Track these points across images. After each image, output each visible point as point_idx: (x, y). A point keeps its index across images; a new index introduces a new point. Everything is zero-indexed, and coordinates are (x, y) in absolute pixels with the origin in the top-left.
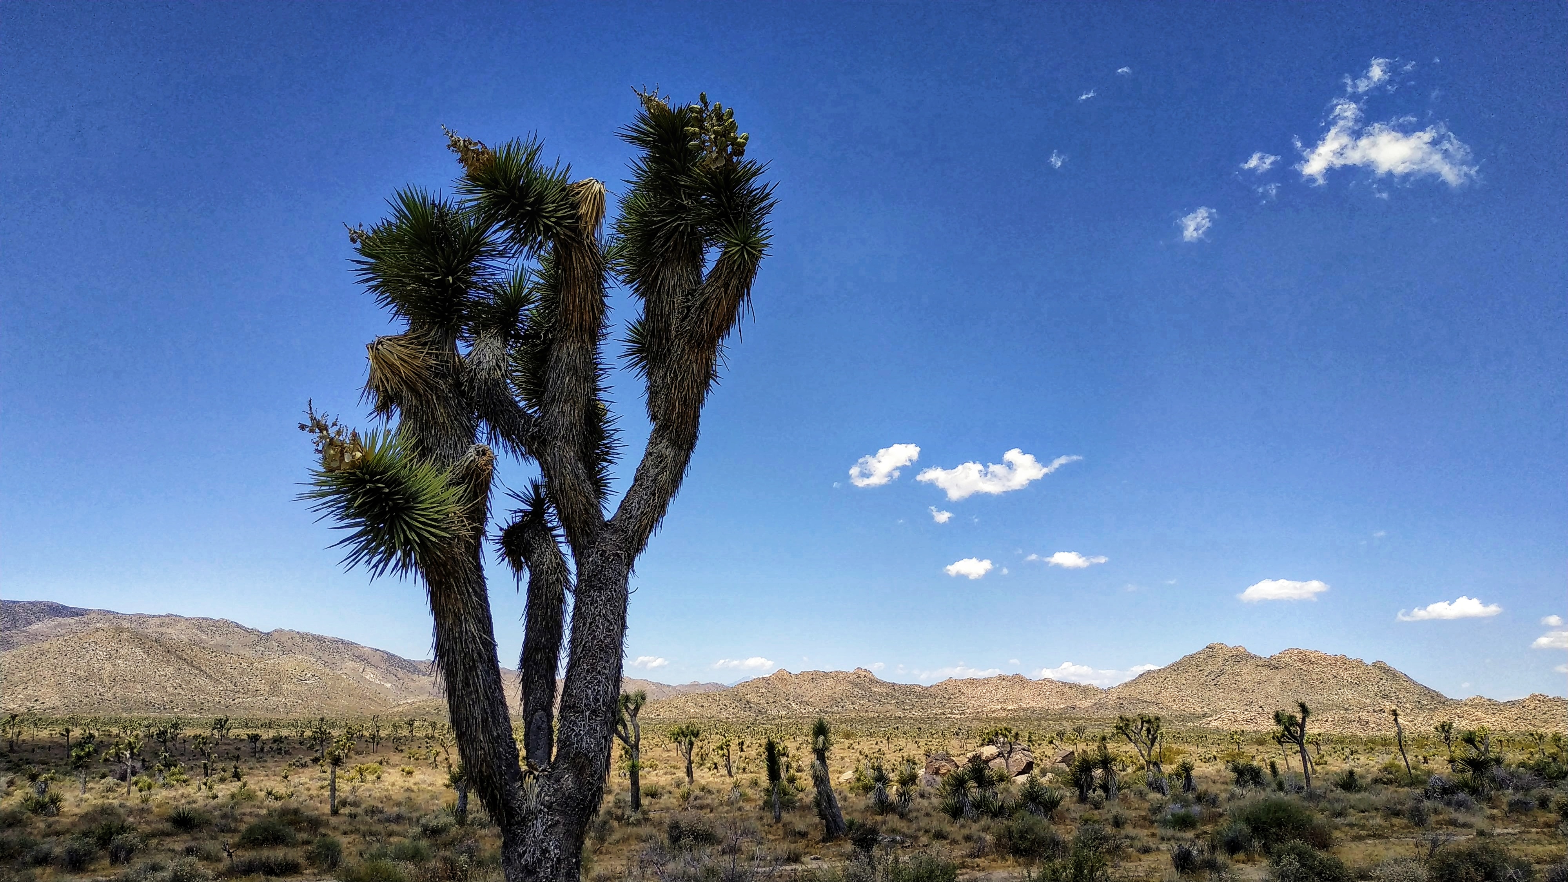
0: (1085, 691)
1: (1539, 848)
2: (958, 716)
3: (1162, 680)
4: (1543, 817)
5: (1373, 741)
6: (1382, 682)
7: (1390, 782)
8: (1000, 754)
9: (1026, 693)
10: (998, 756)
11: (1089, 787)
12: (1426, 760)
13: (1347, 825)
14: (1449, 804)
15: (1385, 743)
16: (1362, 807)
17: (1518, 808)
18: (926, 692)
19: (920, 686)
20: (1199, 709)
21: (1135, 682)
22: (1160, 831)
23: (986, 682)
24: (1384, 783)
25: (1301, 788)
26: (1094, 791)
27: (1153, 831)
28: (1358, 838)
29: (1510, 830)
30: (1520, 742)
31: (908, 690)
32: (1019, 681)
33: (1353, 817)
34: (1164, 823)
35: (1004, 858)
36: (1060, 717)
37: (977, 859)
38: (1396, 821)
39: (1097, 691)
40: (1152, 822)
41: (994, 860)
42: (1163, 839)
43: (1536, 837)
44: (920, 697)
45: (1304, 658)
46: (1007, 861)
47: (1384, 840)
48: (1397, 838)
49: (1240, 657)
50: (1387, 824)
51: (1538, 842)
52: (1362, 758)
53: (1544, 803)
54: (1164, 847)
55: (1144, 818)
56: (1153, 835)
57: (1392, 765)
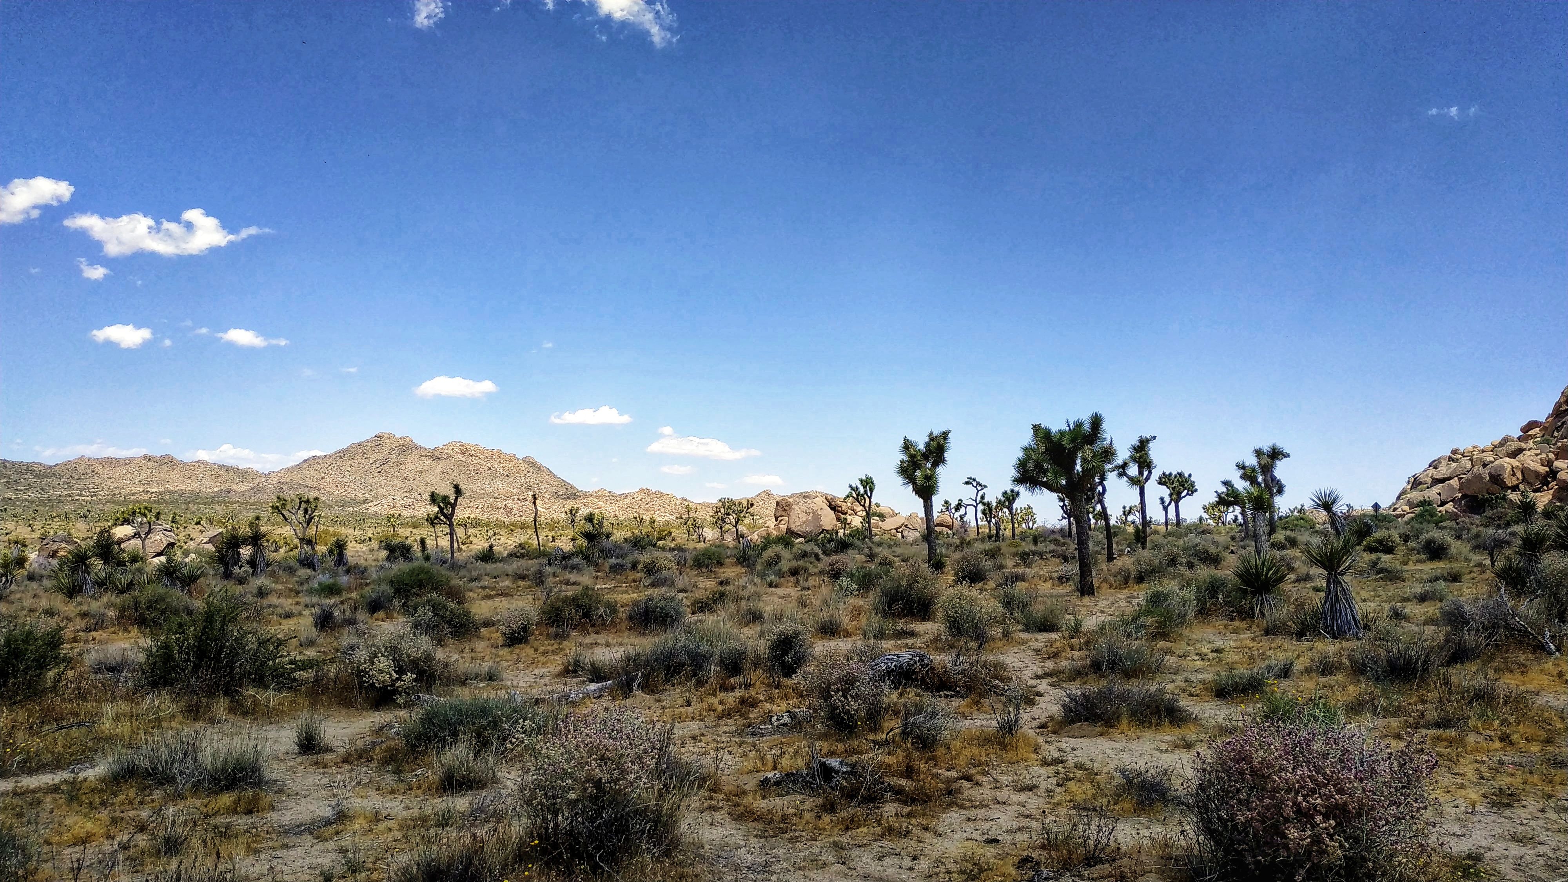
0: (243, 475)
1: (625, 596)
2: (89, 499)
3: (327, 466)
4: (633, 575)
5: (513, 524)
6: (528, 474)
7: (522, 556)
8: (137, 535)
9: (174, 475)
10: (134, 537)
11: (236, 563)
12: (554, 541)
13: (481, 587)
14: (565, 568)
15: (524, 526)
16: (495, 574)
17: (617, 569)
18: (49, 471)
19: (41, 464)
20: (360, 495)
21: (299, 467)
22: (304, 599)
23: (127, 462)
24: (517, 557)
25: (445, 562)
26: (241, 567)
27: (297, 600)
28: (489, 597)
29: (607, 586)
30: (626, 526)
31: (27, 469)
32: (168, 462)
33: (485, 582)
34: (311, 592)
35: (126, 630)
36: (212, 500)
37: (92, 633)
38: (521, 583)
39: (257, 474)
40: (298, 593)
41: (114, 633)
42: (306, 606)
43: (625, 589)
44: (39, 476)
45: (465, 451)
46: (130, 632)
47: (509, 598)
48: (520, 595)
49: (406, 448)
50: (514, 586)
51: (626, 592)
52: (502, 539)
53: (634, 566)
54: (307, 612)
55: (291, 590)
56: (298, 603)
57: (526, 543)
